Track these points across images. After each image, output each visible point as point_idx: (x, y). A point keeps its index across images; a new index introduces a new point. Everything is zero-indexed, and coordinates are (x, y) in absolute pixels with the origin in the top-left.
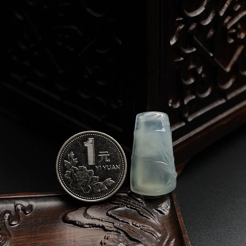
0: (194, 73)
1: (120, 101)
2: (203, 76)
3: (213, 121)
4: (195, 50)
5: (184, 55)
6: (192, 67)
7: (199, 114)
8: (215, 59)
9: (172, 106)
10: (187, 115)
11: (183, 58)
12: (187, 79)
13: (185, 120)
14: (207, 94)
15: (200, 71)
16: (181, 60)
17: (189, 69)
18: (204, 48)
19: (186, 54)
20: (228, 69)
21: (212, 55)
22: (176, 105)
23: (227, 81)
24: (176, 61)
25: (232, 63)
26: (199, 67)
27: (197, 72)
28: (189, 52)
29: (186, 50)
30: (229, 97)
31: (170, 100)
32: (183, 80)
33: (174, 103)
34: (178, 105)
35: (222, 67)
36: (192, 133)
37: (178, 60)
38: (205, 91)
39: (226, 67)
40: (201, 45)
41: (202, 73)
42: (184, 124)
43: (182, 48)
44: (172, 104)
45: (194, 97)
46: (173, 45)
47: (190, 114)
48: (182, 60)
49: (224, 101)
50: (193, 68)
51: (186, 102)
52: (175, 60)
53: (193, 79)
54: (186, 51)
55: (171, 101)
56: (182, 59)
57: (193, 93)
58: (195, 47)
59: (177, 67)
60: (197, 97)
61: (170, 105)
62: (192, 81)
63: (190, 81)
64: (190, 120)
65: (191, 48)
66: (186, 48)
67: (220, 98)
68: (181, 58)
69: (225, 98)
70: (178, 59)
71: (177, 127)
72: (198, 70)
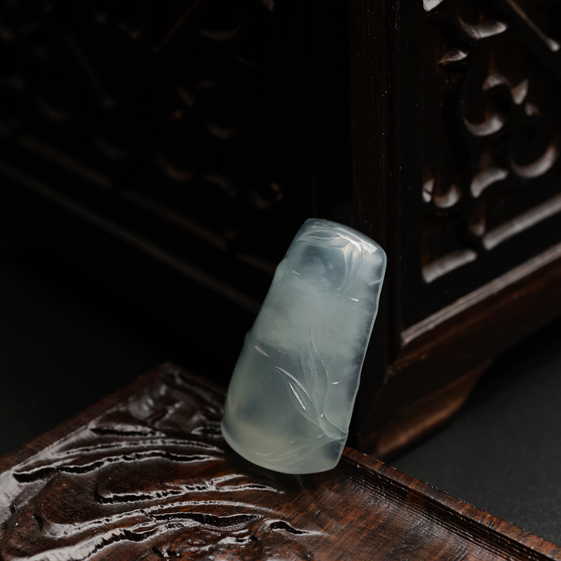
0: (500, 102)
1: (275, 187)
2: (530, 110)
4: (502, 28)
5: (468, 43)
6: (493, 82)
7: (518, 226)
9: (432, 200)
10: (480, 230)
11: (464, 52)
12: (481, 119)
13: (476, 244)
14: (544, 166)
15: (520, 95)
16: (460, 58)
17: (485, 87)
18: (531, 24)
19: (474, 40)
21: (555, 47)
22: (447, 200)
24: (443, 61)
26: (516, 83)
27: (510, 98)
28: (483, 34)
29: (476, 30)
31: (426, 181)
32: (466, 122)
33: (440, 191)
34: (452, 199)
36: (499, 284)
37: (451, 60)
38: (536, 157)
40: (523, 15)
41: (526, 100)
42: (470, 257)
43: (462, 23)
44: (432, 194)
45: (501, 175)
46: (434, 10)
47: (491, 227)
48: (464, 59)
50: (497, 87)
51: (477, 189)
52: (440, 59)
53: (500, 119)
54: (474, 31)
55: (429, 186)
56: (463, 55)
57: (499, 164)
58: (503, 21)
59: (447, 81)
60: (512, 176)
61: (427, 198)
62: (495, 125)
63: (490, 125)
64: (490, 243)
65: (490, 22)
66: (475, 23)
68: (458, 53)
70: (451, 55)
71: (451, 265)
72: (514, 91)
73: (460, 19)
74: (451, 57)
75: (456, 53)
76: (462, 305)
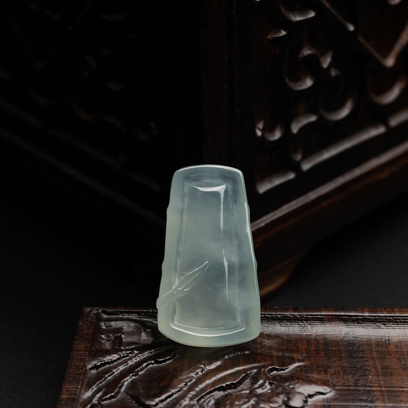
1: (153, 125)
2: (333, 73)
3: (357, 172)
4: (312, 14)
6: (307, 52)
7: (326, 155)
8: (360, 39)
9: (263, 135)
10: (299, 157)
11: (285, 31)
12: (298, 79)
13: (296, 167)
14: (345, 112)
15: (326, 62)
16: (282, 35)
17: (301, 56)
18: (334, 12)
19: (292, 22)
20: (390, 62)
21: (351, 28)
22: (274, 135)
23: (388, 88)
24: (269, 37)
25: (398, 48)
26: (324, 53)
27: (319, 64)
28: (299, 18)
29: (293, 15)
30: (394, 122)
31: (259, 122)
32: (287, 80)
33: (269, 129)
34: (277, 135)
35: (377, 55)
36: (312, 196)
37: (276, 36)
38: (340, 106)
39: (386, 55)
40: (328, 5)
41: (330, 66)
42: (292, 176)
43: (283, 10)
44: (263, 131)
45: (313, 118)
47: (306, 156)
48: (284, 36)
49: (381, 130)
50: (309, 56)
51: (295, 128)
52: (267, 35)
53: (311, 79)
54: (292, 16)
55: (261, 125)
56: (284, 33)
57: (312, 110)
58: (313, 9)
59: (273, 51)
60: (321, 119)
61: (259, 133)
62: (309, 83)
63: (304, 82)
64: (306, 167)
65: (304, 10)
66: (293, 10)
67: (374, 124)
68: (280, 32)
69: (385, 122)
70: (275, 33)
71: (277, 182)
72: (321, 59)
73: (281, 7)
74: (276, 34)
75: (279, 31)
76: (285, 209)
